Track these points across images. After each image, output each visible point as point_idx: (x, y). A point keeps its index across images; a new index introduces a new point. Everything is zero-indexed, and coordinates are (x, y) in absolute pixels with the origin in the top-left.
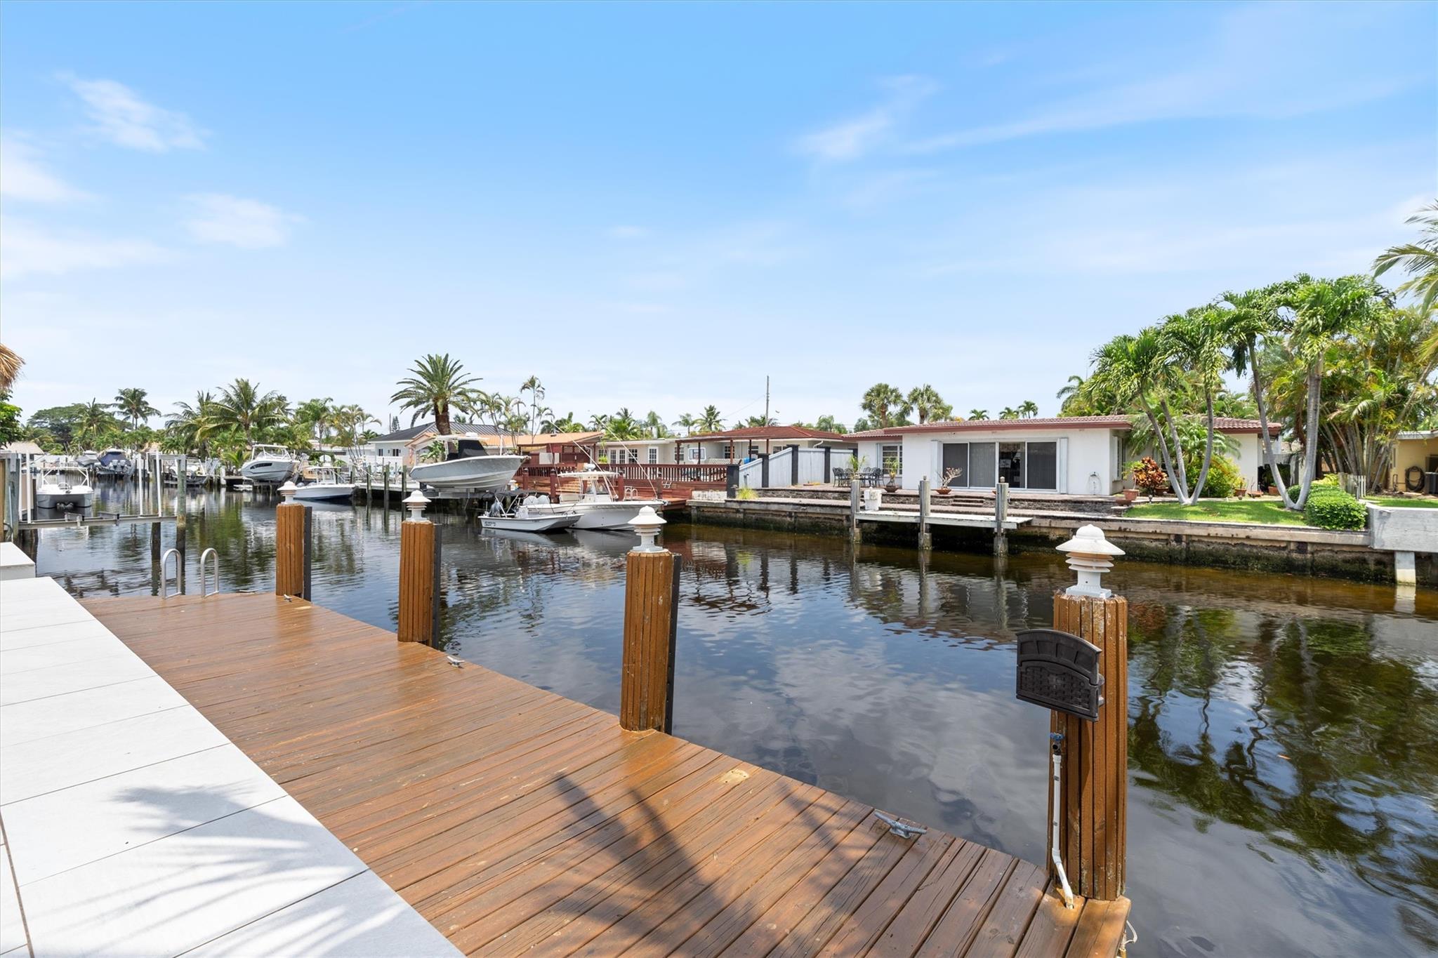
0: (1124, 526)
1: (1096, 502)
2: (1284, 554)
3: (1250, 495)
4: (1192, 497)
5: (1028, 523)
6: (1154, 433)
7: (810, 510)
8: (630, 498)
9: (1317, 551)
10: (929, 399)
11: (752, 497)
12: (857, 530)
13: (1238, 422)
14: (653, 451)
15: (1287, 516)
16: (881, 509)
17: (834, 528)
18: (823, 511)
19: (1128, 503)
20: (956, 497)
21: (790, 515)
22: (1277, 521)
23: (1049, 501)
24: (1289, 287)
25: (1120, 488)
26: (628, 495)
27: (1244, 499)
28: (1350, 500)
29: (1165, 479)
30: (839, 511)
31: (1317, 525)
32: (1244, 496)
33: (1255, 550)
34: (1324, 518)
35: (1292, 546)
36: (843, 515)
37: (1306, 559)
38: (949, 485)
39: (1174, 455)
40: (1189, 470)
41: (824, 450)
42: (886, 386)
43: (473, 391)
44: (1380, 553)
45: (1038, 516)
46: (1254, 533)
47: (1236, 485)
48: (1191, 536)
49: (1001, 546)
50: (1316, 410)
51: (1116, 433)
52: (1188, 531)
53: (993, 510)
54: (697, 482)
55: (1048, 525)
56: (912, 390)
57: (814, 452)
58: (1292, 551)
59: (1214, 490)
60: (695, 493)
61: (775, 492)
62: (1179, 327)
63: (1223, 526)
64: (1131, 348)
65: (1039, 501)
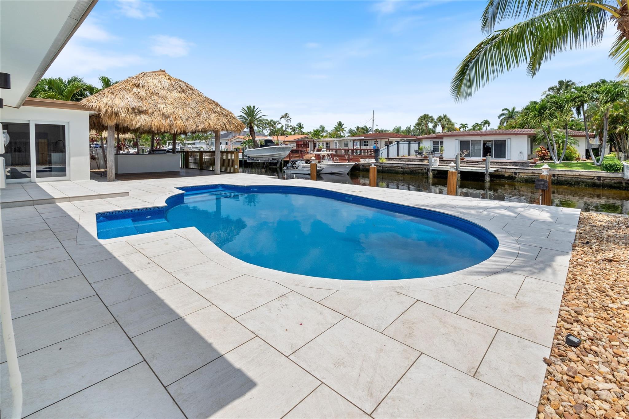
0: (533, 171)
1: (523, 163)
2: (593, 181)
3: (582, 160)
4: (559, 161)
5: (497, 170)
6: (545, 137)
7: (410, 166)
8: (335, 162)
9: (604, 180)
10: (445, 121)
11: (385, 161)
12: (431, 173)
13: (578, 132)
14: (336, 143)
15: (594, 168)
16: (439, 165)
17: (419, 173)
18: (415, 166)
19: (535, 163)
20: (467, 161)
21: (402, 168)
22: (591, 169)
23: (504, 162)
24: (598, 85)
25: (531, 158)
26: (335, 161)
27: (579, 162)
28: (617, 162)
29: (549, 154)
30: (422, 166)
31: (605, 171)
32: (579, 160)
33: (582, 180)
34: (607, 168)
35: (596, 178)
36: (423, 168)
37: (600, 183)
38: (464, 156)
39: (552, 145)
40: (558, 151)
41: (408, 143)
42: (428, 115)
43: (264, 120)
44: (627, 180)
45: (501, 168)
46: (582, 173)
47: (576, 156)
48: (559, 175)
49: (487, 179)
50: (606, 130)
51: (529, 137)
52: (558, 173)
53: (485, 166)
54: (360, 156)
55: (505, 171)
56: (438, 117)
57: (405, 143)
58: (595, 180)
59: (568, 158)
60: (361, 160)
61: (392, 159)
62: (555, 100)
63: (570, 171)
64: (537, 107)
65: (500, 162)
